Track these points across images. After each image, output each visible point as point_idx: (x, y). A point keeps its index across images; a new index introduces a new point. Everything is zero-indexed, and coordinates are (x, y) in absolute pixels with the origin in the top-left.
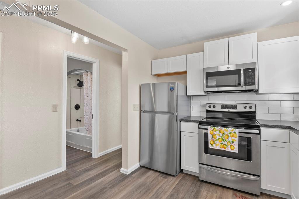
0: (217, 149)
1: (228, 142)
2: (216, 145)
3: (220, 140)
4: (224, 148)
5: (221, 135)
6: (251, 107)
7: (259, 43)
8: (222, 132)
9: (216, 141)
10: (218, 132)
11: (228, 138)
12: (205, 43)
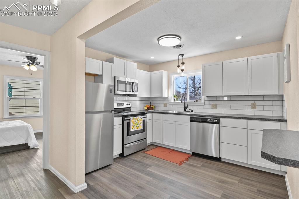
2: (134, 128)
3: (136, 124)
4: (138, 128)
5: (136, 122)
6: (129, 104)
7: (137, 69)
8: (137, 119)
9: (134, 125)
10: (135, 120)
11: (139, 122)
12: (115, 58)
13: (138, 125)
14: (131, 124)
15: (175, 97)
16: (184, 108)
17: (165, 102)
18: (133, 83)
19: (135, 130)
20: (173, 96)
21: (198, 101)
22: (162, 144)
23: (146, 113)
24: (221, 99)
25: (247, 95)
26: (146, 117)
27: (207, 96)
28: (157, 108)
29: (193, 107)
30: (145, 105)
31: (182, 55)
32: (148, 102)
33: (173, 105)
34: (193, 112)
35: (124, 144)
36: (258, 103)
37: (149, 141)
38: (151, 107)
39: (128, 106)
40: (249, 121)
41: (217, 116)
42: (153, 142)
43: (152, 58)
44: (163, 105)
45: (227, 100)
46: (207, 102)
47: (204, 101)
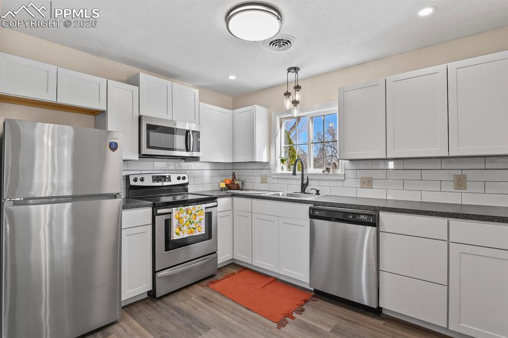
0: (185, 237)
1: (196, 224)
2: (183, 233)
3: (188, 223)
4: (191, 233)
5: (188, 217)
6: (184, 178)
7: (200, 103)
8: (190, 212)
9: (183, 226)
10: (185, 213)
11: (195, 218)
12: (140, 73)
13: (193, 226)
14: (175, 223)
15: (283, 163)
16: (300, 186)
17: (264, 172)
18: (188, 132)
19: (186, 236)
20: (279, 160)
21: (331, 170)
22: (251, 265)
23: (216, 198)
24: (381, 165)
25: (447, 155)
26: (216, 206)
27: (350, 160)
28: (248, 185)
29: (321, 183)
30: (224, 179)
31: (296, 69)
32: (230, 173)
33: (278, 178)
34: (319, 194)
35: (156, 270)
36: (470, 175)
37: (223, 258)
38: (234, 184)
39: (181, 182)
40: (454, 222)
41: (372, 207)
42: (235, 258)
43: (232, 77)
44: (259, 180)
45: (393, 168)
46: (350, 174)
47: (343, 170)
